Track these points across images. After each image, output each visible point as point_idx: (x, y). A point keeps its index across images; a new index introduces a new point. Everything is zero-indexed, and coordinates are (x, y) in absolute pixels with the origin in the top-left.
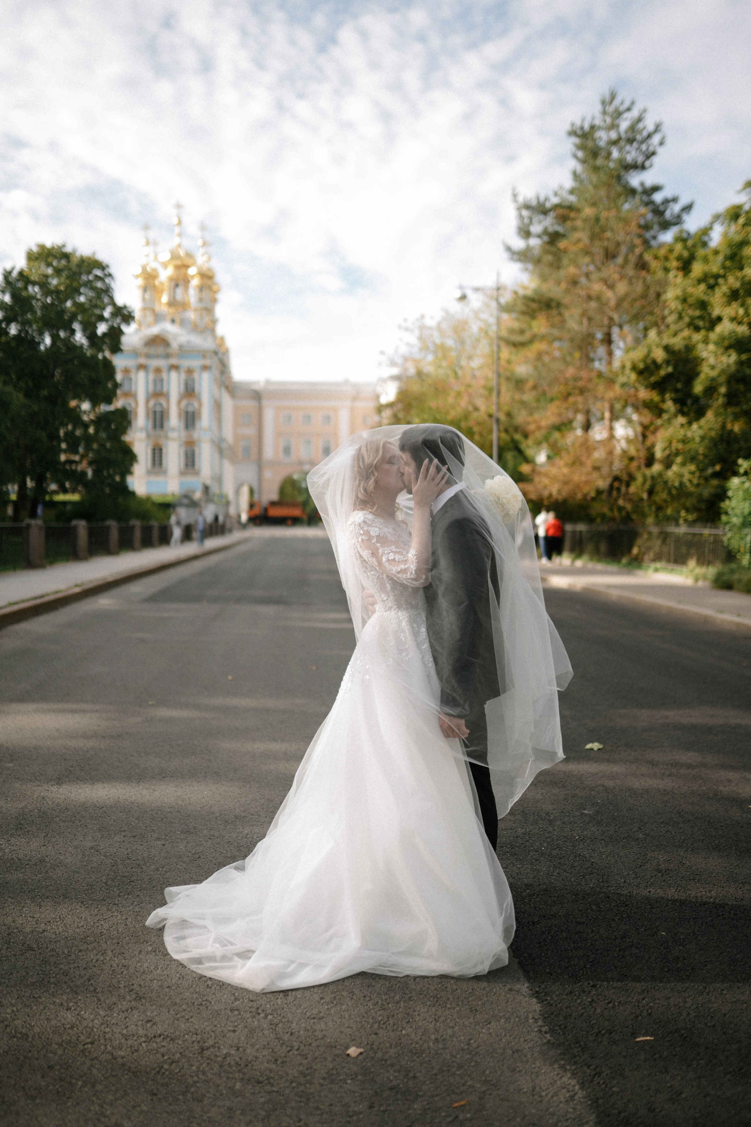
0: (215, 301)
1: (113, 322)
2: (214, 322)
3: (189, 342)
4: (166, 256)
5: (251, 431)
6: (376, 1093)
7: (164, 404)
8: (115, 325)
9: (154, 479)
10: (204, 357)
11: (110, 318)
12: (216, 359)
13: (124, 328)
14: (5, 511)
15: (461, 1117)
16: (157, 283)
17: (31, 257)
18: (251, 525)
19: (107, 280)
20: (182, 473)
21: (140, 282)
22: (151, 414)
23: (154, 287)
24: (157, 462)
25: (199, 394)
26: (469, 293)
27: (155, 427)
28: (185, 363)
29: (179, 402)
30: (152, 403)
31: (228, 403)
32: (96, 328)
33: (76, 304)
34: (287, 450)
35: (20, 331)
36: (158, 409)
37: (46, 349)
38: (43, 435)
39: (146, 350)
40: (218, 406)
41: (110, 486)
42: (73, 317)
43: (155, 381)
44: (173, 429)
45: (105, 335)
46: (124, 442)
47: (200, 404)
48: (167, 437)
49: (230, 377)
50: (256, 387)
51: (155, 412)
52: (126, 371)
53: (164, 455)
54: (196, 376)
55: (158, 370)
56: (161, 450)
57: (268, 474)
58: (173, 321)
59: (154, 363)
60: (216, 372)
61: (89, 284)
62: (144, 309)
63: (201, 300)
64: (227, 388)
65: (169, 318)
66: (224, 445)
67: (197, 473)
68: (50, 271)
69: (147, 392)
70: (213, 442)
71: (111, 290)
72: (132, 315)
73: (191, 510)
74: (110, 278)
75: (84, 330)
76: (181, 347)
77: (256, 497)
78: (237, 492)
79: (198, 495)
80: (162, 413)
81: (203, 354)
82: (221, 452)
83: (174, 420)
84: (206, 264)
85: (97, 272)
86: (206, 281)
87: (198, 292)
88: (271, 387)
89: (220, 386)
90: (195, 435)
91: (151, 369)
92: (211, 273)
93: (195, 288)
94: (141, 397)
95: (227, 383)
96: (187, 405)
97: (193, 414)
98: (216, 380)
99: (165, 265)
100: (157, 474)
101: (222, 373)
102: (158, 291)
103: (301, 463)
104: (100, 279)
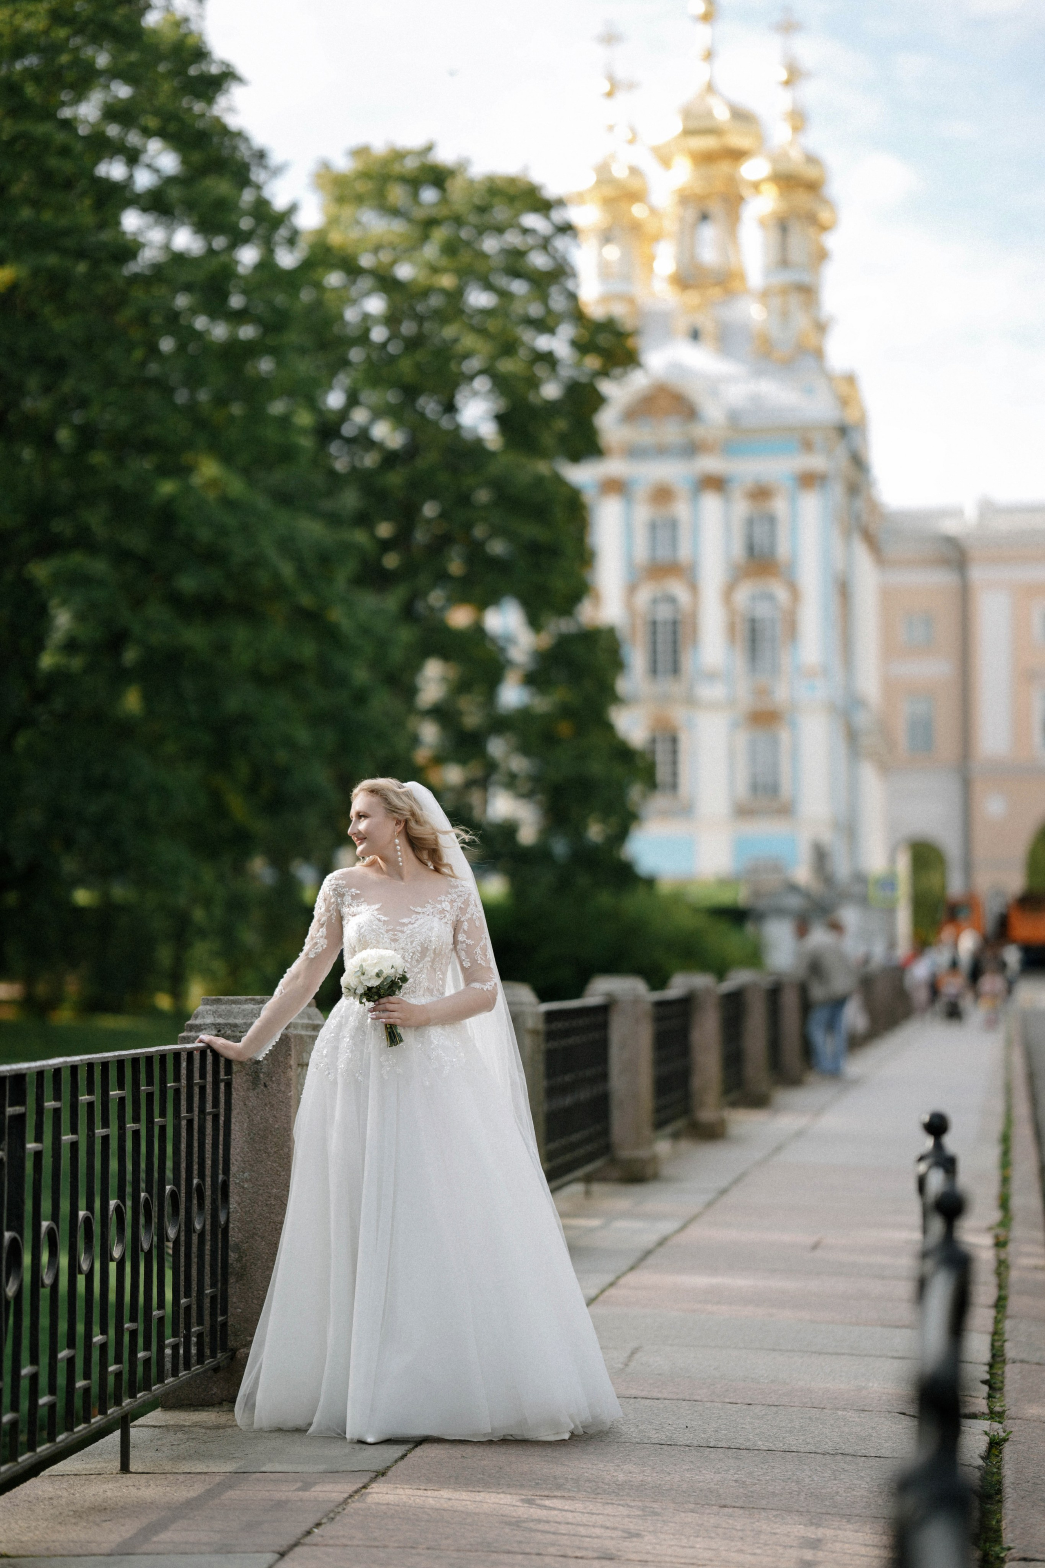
0: (823, 256)
2: (821, 328)
3: (756, 401)
5: (937, 669)
7: (683, 598)
8: (583, 379)
10: (807, 446)
12: (837, 450)
16: (643, 212)
19: (561, 243)
20: (743, 812)
25: (791, 562)
27: (654, 668)
28: (748, 469)
29: (729, 593)
30: (644, 596)
31: (868, 582)
36: (664, 613)
39: (624, 434)
40: (843, 595)
43: (653, 527)
44: (712, 676)
47: (795, 593)
48: (691, 701)
49: (874, 507)
50: (950, 527)
53: (684, 757)
54: (780, 506)
55: (663, 495)
56: (674, 740)
57: (991, 807)
58: (695, 335)
59: (653, 473)
60: (837, 491)
63: (778, 261)
64: (866, 535)
65: (683, 324)
66: (860, 719)
67: (789, 811)
69: (632, 560)
70: (832, 708)
71: (570, 272)
76: (734, 418)
79: (805, 878)
80: (674, 624)
81: (804, 437)
82: (851, 735)
83: (715, 648)
84: (798, 144)
85: (531, 220)
86: (802, 199)
87: (774, 235)
88: (1002, 524)
89: (847, 535)
90: (781, 693)
91: (641, 492)
92: (811, 173)
93: (762, 223)
94: (612, 578)
95: (868, 520)
96: (753, 599)
97: (772, 625)
98: (836, 514)
99: (665, 156)
100: (662, 816)
101: (853, 489)
102: (644, 239)
104: (544, 242)
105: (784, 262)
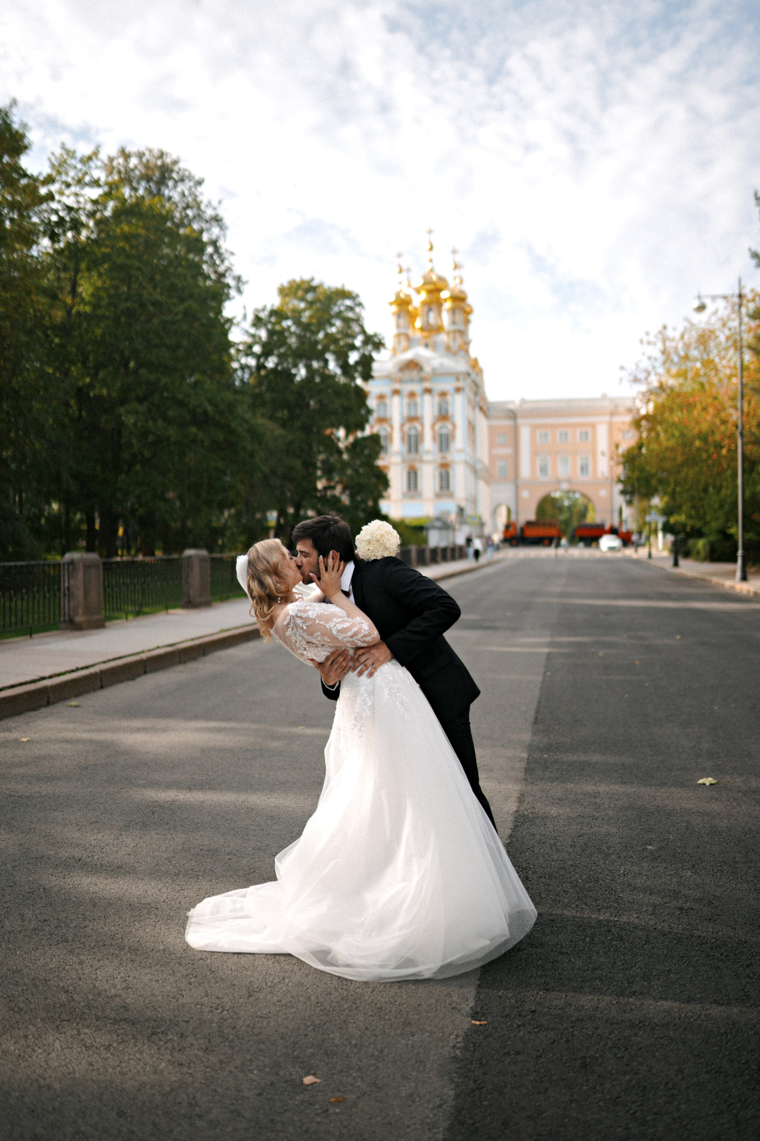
0: (468, 322)
1: (365, 350)
2: (467, 343)
3: (441, 365)
4: (419, 282)
5: (507, 451)
6: (272, 1084)
7: (419, 428)
8: (367, 353)
9: (409, 502)
10: (458, 379)
11: (361, 347)
12: (469, 380)
13: (375, 355)
15: (331, 1110)
16: (410, 308)
17: (283, 292)
18: (506, 545)
19: (357, 309)
20: (438, 496)
21: (394, 308)
22: (406, 438)
23: (408, 312)
24: (412, 486)
25: (453, 416)
26: (708, 302)
27: (410, 450)
28: (439, 386)
29: (433, 426)
30: (406, 427)
31: (482, 424)
32: (347, 357)
33: (327, 335)
34: (543, 469)
35: (277, 365)
36: (413, 432)
37: (302, 379)
38: (298, 464)
39: (399, 375)
40: (472, 427)
41: (364, 510)
42: (326, 349)
43: (409, 405)
44: (428, 452)
45: (357, 363)
46: (378, 467)
47: (454, 426)
48: (421, 461)
49: (484, 398)
50: (511, 407)
51: (410, 436)
52: (381, 397)
53: (419, 478)
54: (449, 398)
55: (412, 395)
56: (416, 473)
57: (525, 494)
58: (427, 346)
59: (407, 388)
60: (469, 393)
61: (339, 315)
62: (399, 335)
63: (454, 322)
64: (481, 409)
65: (422, 342)
66: (479, 466)
67: (451, 495)
68: (302, 305)
69: (402, 416)
70: (466, 463)
71: (361, 319)
72: (383, 341)
73: (444, 533)
74: (361, 307)
75: (337, 359)
76: (433, 370)
77: (513, 517)
78: (494, 512)
79: (453, 517)
80: (416, 436)
81: (457, 376)
82: (475, 472)
83: (428, 444)
84: (458, 287)
85: (347, 302)
86: (459, 303)
87: (451, 314)
88: (528, 406)
89: (473, 408)
90: (450, 457)
91: (406, 394)
92: (462, 296)
93: (448, 311)
94: (396, 421)
95: (482, 404)
96: (441, 428)
97: (447, 436)
98: (469, 401)
99: (418, 291)
100: (412, 497)
101: (476, 394)
102: (412, 317)
103: (559, 482)
104: (351, 309)
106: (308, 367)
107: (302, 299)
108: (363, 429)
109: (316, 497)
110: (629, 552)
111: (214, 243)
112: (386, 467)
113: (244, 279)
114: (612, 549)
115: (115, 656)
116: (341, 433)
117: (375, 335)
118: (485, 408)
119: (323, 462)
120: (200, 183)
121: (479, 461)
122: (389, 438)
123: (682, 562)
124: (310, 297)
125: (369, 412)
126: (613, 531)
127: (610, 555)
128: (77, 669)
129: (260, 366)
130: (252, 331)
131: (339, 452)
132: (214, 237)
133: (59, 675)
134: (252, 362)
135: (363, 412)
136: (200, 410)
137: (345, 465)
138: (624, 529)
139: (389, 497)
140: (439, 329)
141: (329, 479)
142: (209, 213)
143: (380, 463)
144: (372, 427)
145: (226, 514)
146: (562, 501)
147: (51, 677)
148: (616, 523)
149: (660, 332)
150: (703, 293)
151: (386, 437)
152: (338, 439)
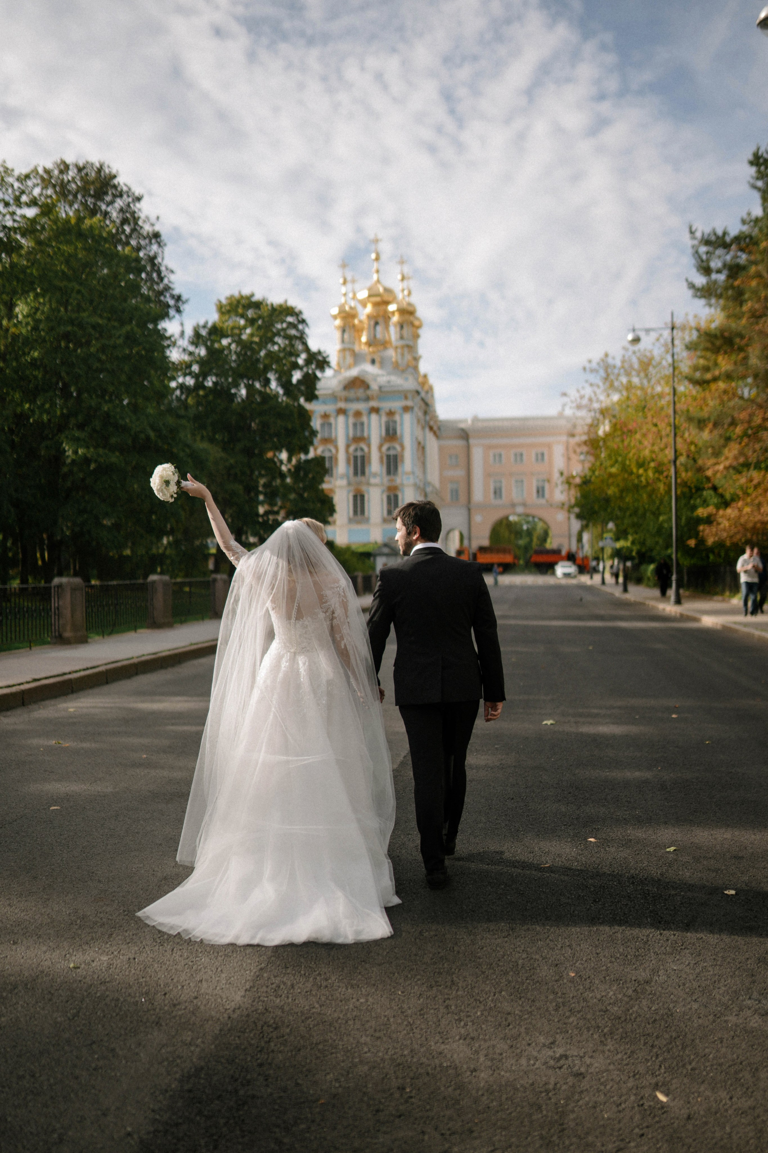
0: (417, 336)
1: (308, 369)
2: (416, 359)
3: (389, 383)
4: (363, 294)
5: (459, 473)
7: (366, 449)
8: (310, 372)
9: (355, 527)
10: (406, 398)
11: (304, 365)
12: (418, 399)
13: (319, 374)
14: (207, 565)
16: (356, 322)
17: (221, 308)
19: (300, 327)
20: (385, 521)
21: (338, 322)
22: (351, 459)
23: (353, 326)
24: (358, 509)
25: (402, 436)
26: (642, 335)
27: (356, 473)
28: (386, 405)
29: (380, 447)
30: (352, 449)
31: (432, 444)
32: (291, 376)
33: (270, 354)
34: (498, 492)
35: (216, 384)
36: (359, 454)
37: (243, 400)
38: (239, 488)
39: (344, 394)
40: (421, 448)
42: (267, 368)
43: (355, 425)
44: (375, 475)
45: (299, 382)
46: (323, 490)
47: (402, 447)
48: (368, 484)
49: (435, 417)
50: (462, 426)
51: (356, 458)
52: (325, 417)
53: (366, 503)
54: (397, 418)
55: (358, 414)
56: (362, 497)
57: (478, 518)
58: (373, 362)
59: (354, 407)
60: (417, 412)
61: (281, 332)
62: (343, 350)
64: (431, 428)
65: (369, 358)
66: (428, 489)
68: (242, 322)
69: (347, 437)
70: (416, 486)
71: (304, 336)
72: (327, 360)
74: (304, 325)
75: (279, 380)
76: (381, 388)
77: (466, 542)
80: (362, 458)
81: (405, 395)
83: (375, 465)
84: (406, 299)
85: (290, 319)
86: (407, 317)
87: (398, 329)
88: (480, 424)
89: (423, 428)
90: (398, 480)
91: (351, 413)
92: (410, 309)
93: (395, 325)
94: (341, 443)
95: (432, 423)
96: (389, 449)
97: (396, 457)
98: (418, 421)
99: (364, 304)
100: (359, 522)
101: (425, 413)
102: (358, 330)
103: (513, 505)
104: (294, 326)
105: (402, 338)
106: (250, 388)
107: (242, 316)
108: (307, 452)
109: (259, 522)
110: (585, 579)
111: (152, 260)
112: (332, 490)
113: (184, 298)
114: (567, 575)
115: (113, 660)
116: (284, 456)
117: (319, 352)
118: (435, 428)
119: (265, 485)
120: (139, 199)
121: (429, 484)
122: (333, 459)
123: (631, 588)
124: (250, 313)
125: (314, 433)
126: (571, 557)
127: (564, 582)
128: (87, 669)
129: (199, 386)
130: (191, 348)
131: (283, 476)
132: (152, 254)
133: (76, 672)
134: (190, 381)
135: (307, 434)
136: (142, 436)
137: (289, 489)
138: (580, 555)
139: (334, 522)
140: (385, 344)
141: (272, 504)
142: (147, 228)
143: (325, 486)
144: (315, 449)
145: (165, 541)
146: (522, 526)
147: (70, 673)
148: (574, 548)
149: (603, 360)
150: (637, 326)
151: (331, 458)
152: (281, 462)
